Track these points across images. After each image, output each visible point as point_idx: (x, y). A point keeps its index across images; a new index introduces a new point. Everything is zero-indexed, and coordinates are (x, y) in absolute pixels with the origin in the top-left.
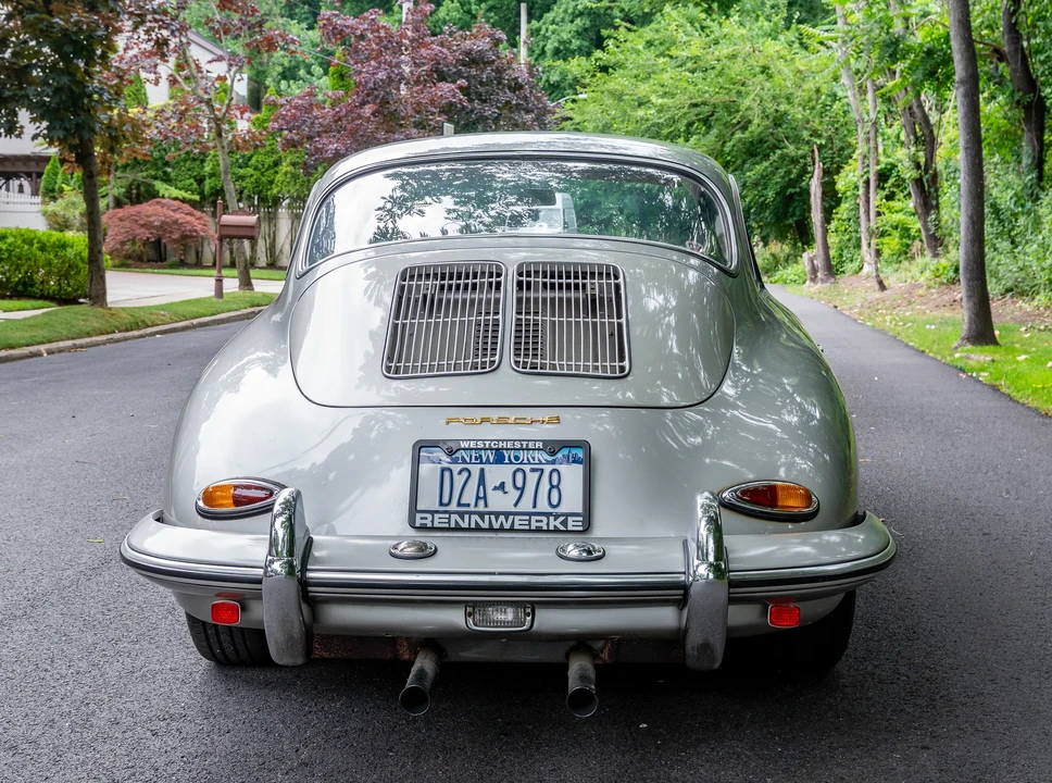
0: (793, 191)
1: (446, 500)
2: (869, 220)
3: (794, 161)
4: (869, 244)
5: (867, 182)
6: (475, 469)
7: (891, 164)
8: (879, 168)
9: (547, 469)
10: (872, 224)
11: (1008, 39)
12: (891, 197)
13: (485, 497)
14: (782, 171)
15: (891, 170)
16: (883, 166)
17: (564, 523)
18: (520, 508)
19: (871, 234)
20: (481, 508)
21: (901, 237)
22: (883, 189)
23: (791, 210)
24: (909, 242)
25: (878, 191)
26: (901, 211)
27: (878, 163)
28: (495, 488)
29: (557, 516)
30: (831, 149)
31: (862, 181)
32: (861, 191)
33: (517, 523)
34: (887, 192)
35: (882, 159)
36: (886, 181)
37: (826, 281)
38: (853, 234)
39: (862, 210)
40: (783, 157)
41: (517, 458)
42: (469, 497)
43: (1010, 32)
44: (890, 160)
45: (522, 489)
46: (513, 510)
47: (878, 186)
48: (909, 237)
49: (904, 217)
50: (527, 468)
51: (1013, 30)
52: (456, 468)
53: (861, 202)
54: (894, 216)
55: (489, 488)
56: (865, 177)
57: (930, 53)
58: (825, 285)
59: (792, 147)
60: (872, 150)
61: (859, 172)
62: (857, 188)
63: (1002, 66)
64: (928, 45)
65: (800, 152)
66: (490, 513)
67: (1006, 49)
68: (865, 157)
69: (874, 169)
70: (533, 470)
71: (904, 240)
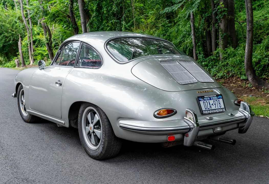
0: (6, 44)
1: (206, 108)
2: (31, 52)
3: (7, 37)
4: (32, 58)
5: (30, 43)
6: (208, 101)
7: (36, 39)
8: (33, 40)
9: (218, 100)
10: (32, 53)
11: (71, 14)
12: (37, 47)
13: (211, 107)
14: (4, 39)
15: (36, 40)
16: (34, 39)
17: (223, 110)
18: (216, 108)
19: (32, 55)
20: (211, 109)
21: (41, 56)
22: (34, 45)
23: (5, 49)
24: (43, 57)
25: (33, 45)
26: (40, 50)
27: (33, 39)
28: (212, 105)
29: (222, 109)
30: (16, 34)
31: (29, 43)
32: (29, 45)
33: (217, 111)
34: (36, 46)
35: (34, 38)
36: (35, 43)
37: (24, 67)
38: (27, 55)
39: (29, 50)
40: (4, 36)
41: (213, 99)
42: (209, 107)
43: (71, 12)
44: (36, 38)
45: (215, 104)
46: (215, 108)
47: (33, 44)
48: (43, 56)
49: (42, 52)
50: (215, 100)
51: (72, 12)
52: (205, 101)
53: (29, 48)
54: (39, 51)
55: (211, 105)
56: (30, 42)
57: (54, 15)
58: (23, 67)
59: (6, 34)
60: (31, 36)
61: (28, 41)
62: (28, 44)
63: (69, 19)
64: (54, 13)
65: (9, 35)
66: (213, 110)
67: (70, 16)
68: (29, 37)
69: (32, 40)
70: (216, 101)
71: (42, 57)
